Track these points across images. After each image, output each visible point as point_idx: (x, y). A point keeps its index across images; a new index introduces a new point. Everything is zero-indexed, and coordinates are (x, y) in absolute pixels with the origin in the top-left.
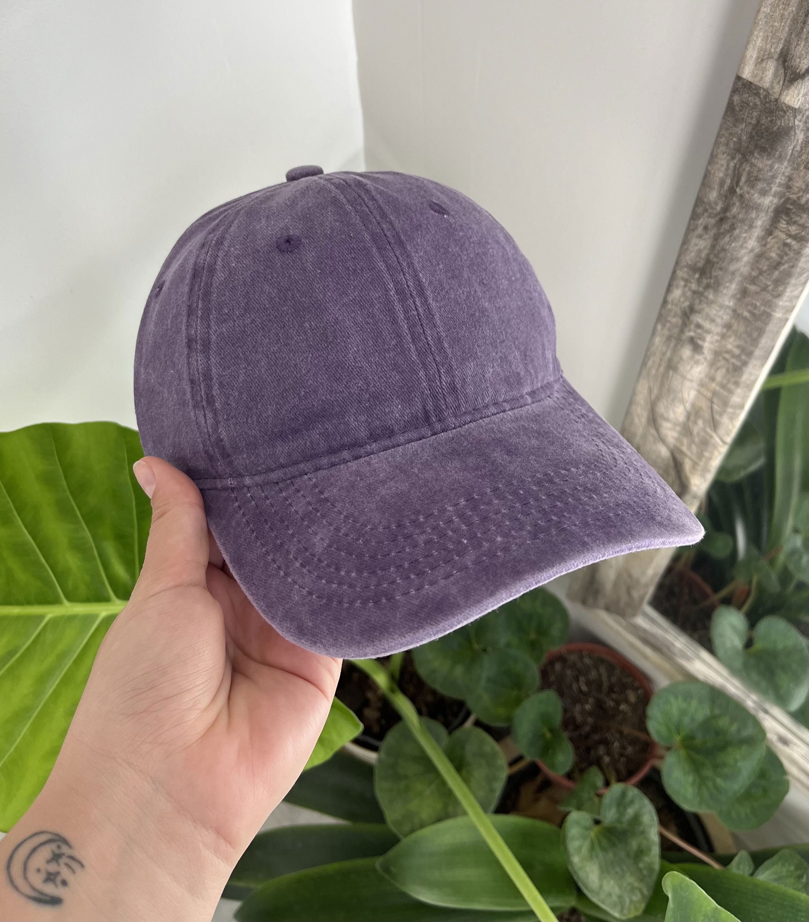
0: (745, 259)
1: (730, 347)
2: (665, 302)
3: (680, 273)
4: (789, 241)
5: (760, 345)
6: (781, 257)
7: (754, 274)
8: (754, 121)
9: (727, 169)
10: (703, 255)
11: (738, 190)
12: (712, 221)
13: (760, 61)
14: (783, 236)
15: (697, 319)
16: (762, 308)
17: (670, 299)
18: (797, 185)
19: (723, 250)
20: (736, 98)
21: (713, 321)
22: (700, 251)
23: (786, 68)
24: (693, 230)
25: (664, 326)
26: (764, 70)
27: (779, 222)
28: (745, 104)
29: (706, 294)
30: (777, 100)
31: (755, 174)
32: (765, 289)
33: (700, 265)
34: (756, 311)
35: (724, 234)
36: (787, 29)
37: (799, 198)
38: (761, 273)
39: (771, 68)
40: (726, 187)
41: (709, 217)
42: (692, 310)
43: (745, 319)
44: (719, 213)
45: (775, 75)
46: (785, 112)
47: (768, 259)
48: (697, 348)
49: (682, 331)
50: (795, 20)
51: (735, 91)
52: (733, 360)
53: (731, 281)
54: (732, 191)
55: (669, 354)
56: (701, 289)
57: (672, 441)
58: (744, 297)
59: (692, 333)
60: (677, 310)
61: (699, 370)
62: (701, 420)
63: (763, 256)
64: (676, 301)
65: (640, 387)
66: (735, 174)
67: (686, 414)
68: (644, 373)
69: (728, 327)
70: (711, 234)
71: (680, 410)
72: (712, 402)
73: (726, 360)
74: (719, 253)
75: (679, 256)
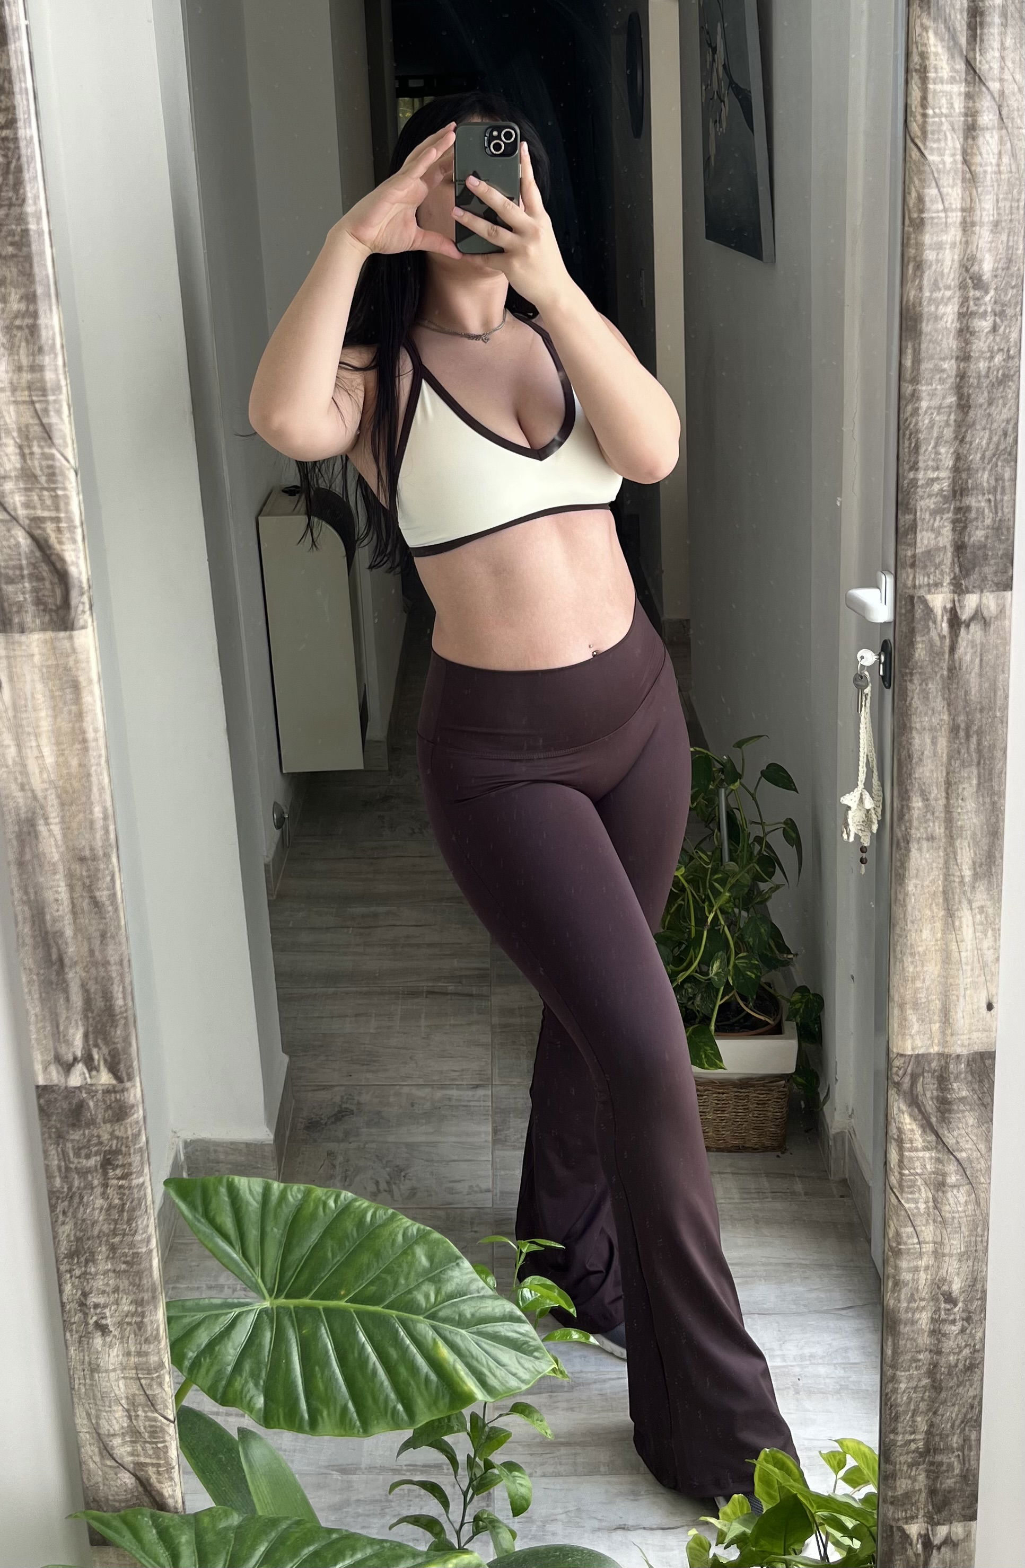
0: (101, 1218)
1: (126, 1308)
2: (63, 1305)
3: (63, 1268)
4: (121, 1183)
5: (145, 1288)
6: (121, 1199)
7: (112, 1227)
8: (60, 1111)
9: (58, 1156)
10: (72, 1238)
11: (72, 1166)
12: (66, 1203)
13: (45, 1069)
14: (115, 1182)
15: (93, 1299)
16: (131, 1252)
17: (65, 1300)
18: (105, 1138)
19: (84, 1220)
20: (42, 1101)
21: (104, 1292)
22: (68, 1235)
23: (61, 1065)
24: (56, 1221)
25: (71, 1331)
26: (50, 1073)
27: (107, 1173)
28: (49, 1102)
29: (88, 1270)
30: (66, 1087)
31: (77, 1146)
32: (124, 1235)
33: (73, 1248)
34: (128, 1259)
35: (78, 1207)
36: (51, 1042)
37: (111, 1147)
39: (53, 1069)
40: (63, 1170)
41: (63, 1201)
42: (85, 1295)
43: (125, 1271)
44: (68, 1194)
45: (58, 1072)
46: (74, 1092)
47: (115, 1208)
48: (103, 1329)
49: (87, 1324)
50: (53, 1035)
51: (39, 1097)
52: (134, 1319)
53: (100, 1245)
54: (68, 1169)
55: (87, 1358)
56: (83, 1269)
57: (128, 1460)
58: (114, 1253)
59: (95, 1318)
60: (73, 1306)
61: (115, 1353)
62: (140, 1408)
63: (110, 1207)
64: (70, 1298)
65: (78, 1421)
66: (64, 1155)
67: (125, 1413)
68: (76, 1400)
69: (116, 1290)
70: (70, 1214)
71: (119, 1413)
72: (139, 1379)
73: (129, 1324)
74: (82, 1226)
75: (56, 1252)
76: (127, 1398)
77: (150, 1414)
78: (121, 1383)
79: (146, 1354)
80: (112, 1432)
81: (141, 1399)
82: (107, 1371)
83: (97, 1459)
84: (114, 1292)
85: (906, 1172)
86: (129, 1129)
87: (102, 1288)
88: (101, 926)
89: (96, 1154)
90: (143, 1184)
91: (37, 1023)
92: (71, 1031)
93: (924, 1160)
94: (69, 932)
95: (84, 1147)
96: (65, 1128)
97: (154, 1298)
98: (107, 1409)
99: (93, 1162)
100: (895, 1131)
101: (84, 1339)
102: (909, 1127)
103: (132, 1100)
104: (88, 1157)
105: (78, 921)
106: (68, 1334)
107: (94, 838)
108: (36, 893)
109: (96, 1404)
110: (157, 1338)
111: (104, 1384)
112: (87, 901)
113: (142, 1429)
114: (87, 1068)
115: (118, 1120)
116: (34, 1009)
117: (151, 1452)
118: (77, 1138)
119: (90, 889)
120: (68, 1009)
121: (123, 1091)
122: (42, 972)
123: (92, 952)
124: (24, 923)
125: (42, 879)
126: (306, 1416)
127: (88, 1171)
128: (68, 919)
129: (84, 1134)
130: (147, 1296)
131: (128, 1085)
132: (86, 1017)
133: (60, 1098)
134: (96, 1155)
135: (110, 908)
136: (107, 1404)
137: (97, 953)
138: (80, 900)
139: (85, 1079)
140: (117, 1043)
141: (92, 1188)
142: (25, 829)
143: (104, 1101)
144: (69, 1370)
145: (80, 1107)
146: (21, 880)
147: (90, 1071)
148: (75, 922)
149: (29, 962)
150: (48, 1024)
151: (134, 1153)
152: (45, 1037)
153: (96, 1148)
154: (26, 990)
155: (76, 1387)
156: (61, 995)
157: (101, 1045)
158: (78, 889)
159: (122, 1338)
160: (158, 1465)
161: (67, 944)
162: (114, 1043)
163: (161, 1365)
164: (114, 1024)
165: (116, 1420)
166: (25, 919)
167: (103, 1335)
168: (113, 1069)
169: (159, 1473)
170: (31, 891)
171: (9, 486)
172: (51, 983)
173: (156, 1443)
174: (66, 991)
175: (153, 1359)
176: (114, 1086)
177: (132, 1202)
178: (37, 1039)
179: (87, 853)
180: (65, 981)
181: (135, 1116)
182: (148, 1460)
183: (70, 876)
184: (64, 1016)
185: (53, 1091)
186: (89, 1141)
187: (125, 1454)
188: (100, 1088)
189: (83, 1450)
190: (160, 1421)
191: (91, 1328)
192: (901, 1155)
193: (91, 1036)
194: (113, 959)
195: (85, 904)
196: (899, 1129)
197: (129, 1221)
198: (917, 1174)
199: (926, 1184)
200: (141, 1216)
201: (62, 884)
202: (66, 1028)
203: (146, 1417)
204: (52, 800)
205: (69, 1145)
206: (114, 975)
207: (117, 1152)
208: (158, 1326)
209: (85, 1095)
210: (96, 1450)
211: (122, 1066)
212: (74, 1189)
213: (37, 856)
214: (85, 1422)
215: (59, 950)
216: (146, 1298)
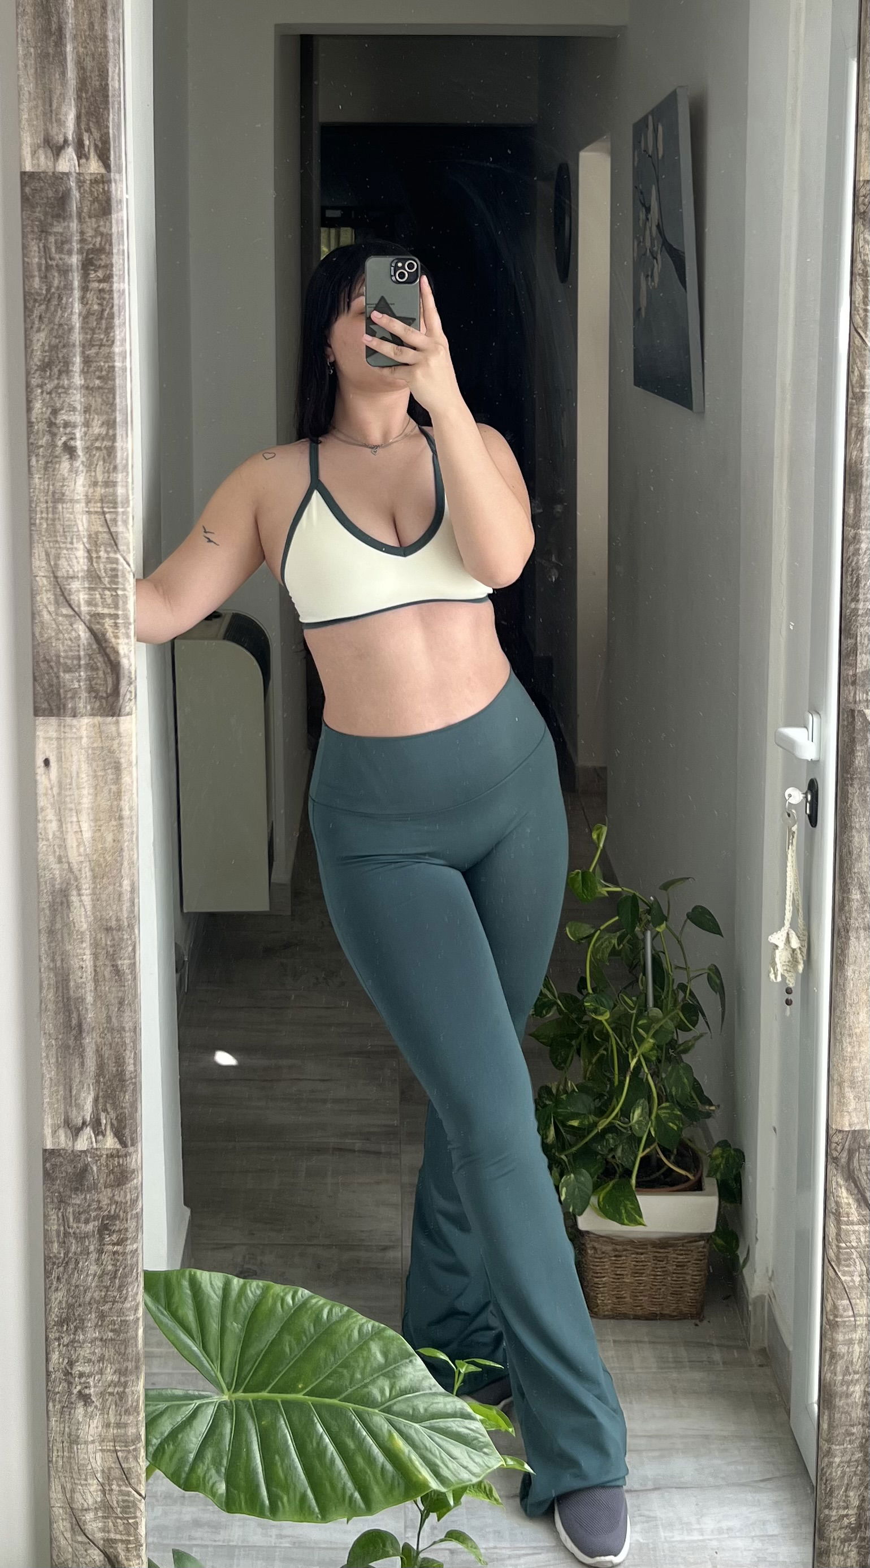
0: (93, 1284)
1: (109, 1378)
2: (48, 1374)
3: (52, 1336)
4: (115, 1249)
5: (130, 1357)
6: (114, 1265)
7: (103, 1294)
8: (64, 1174)
9: (58, 1221)
10: (64, 1306)
11: (71, 1231)
12: (61, 1269)
13: (54, 1132)
14: (110, 1248)
15: (79, 1368)
16: (119, 1319)
17: (51, 1369)
18: (105, 1203)
19: (77, 1286)
20: (48, 1165)
21: (89, 1361)
22: (60, 1302)
23: (70, 1129)
24: (50, 1287)
25: (54, 1401)
26: (58, 1137)
27: (104, 1238)
28: (54, 1166)
29: (77, 1338)
30: (73, 1151)
31: (77, 1210)
32: (114, 1302)
33: (64, 1316)
34: (116, 1327)
35: (73, 1273)
36: (62, 1106)
37: (109, 1212)
38: (107, 1288)
39: (61, 1133)
40: (62, 1235)
41: (58, 1267)
42: (71, 1363)
43: (112, 1340)
44: (64, 1259)
45: (66, 1136)
46: (79, 1156)
47: (108, 1274)
48: (85, 1399)
49: (70, 1393)
50: (65, 1098)
51: (45, 1161)
52: (117, 1389)
53: (90, 1313)
54: (66, 1234)
55: (67, 1429)
56: (72, 1336)
57: (99, 1535)
58: (104, 1321)
59: (79, 1388)
60: (60, 1375)
61: (95, 1425)
62: (115, 1482)
63: (104, 1273)
64: (56, 1366)
65: (53, 1495)
66: (64, 1219)
67: (100, 1487)
68: (52, 1473)
69: (101, 1359)
70: (63, 1280)
71: (94, 1486)
72: (116, 1451)
73: (111, 1394)
74: (75, 1293)
75: (46, 1319)
76: (103, 1471)
77: (124, 1488)
78: (99, 1455)
79: (125, 1425)
80: (86, 1506)
81: (117, 1473)
82: (86, 1443)
83: (68, 1535)
84: (99, 1361)
85: (843, 1245)
86: (129, 1194)
87: (89, 1356)
88: (120, 994)
89: (96, 1218)
90: (136, 1250)
91: (51, 1087)
92: (83, 1095)
93: (859, 1234)
94: (89, 998)
95: (84, 1212)
96: (68, 1193)
97: (137, 1368)
98: (83, 1482)
99: (90, 1227)
100: (833, 1205)
101: (67, 1408)
102: (846, 1201)
103: (133, 1166)
104: (87, 1222)
105: (98, 988)
106: (51, 1404)
107: (121, 910)
108: (62, 960)
109: (72, 1477)
110: (136, 1409)
111: (82, 1456)
112: (109, 969)
113: (115, 1504)
114: (94, 1133)
115: (118, 1185)
116: (50, 1073)
117: (121, 1528)
118: (78, 1202)
119: (113, 958)
120: (82, 1073)
121: (126, 1156)
122: (60, 1037)
123: (109, 1018)
124: (48, 989)
125: (69, 947)
126: (267, 1502)
127: (87, 1236)
128: (90, 986)
129: (85, 1198)
130: (130, 1365)
131: (131, 1149)
132: (98, 1082)
133: (66, 1162)
134: (94, 1221)
135: (130, 977)
136: (83, 1477)
137: (114, 1020)
138: (102, 968)
139: (92, 1143)
140: (125, 1108)
141: (88, 1253)
142: (58, 900)
143: (107, 1166)
144: (49, 1441)
145: (85, 1169)
146: (49, 949)
147: (96, 1135)
148: (96, 989)
149: (50, 1027)
150: (61, 1088)
151: (131, 1219)
152: (58, 1100)
153: (95, 1213)
154: (44, 1054)
155: (54, 1459)
156: (77, 1060)
157: (109, 1110)
158: (102, 957)
159: (103, 1409)
160: (129, 1542)
161: (87, 1010)
162: (122, 1108)
163: (138, 1437)
164: (123, 1088)
165: (90, 1494)
166: (49, 984)
167: (85, 1405)
168: (119, 1135)
169: (128, 1550)
170: (58, 958)
171: (75, 585)
172: (69, 1047)
173: (127, 1519)
174: (82, 1056)
175: (131, 1431)
176: (118, 1150)
177: (124, 1269)
178: (48, 1103)
179: (113, 923)
180: (81, 1045)
181: (135, 1181)
182: (118, 1537)
183: (96, 945)
184: (78, 1080)
185: (60, 1155)
186: (89, 1206)
187: (96, 1529)
188: (104, 1152)
189: (55, 1525)
190: (134, 1497)
191: (74, 1398)
192: (839, 1229)
193: (101, 1100)
194: (128, 1026)
195: (107, 972)
196: (837, 1203)
197: (120, 1289)
198: (853, 1247)
199: (861, 1257)
200: (132, 1283)
201: (88, 952)
202: (79, 1092)
203: (120, 1491)
204: (86, 874)
205: (70, 1210)
206: (128, 1041)
207: (115, 1217)
208: (139, 1397)
209: (89, 1159)
210: (68, 1525)
211: (127, 1130)
212: (70, 1255)
213: (68, 925)
214: (60, 1496)
215: (79, 1015)
216: (130, 1367)
